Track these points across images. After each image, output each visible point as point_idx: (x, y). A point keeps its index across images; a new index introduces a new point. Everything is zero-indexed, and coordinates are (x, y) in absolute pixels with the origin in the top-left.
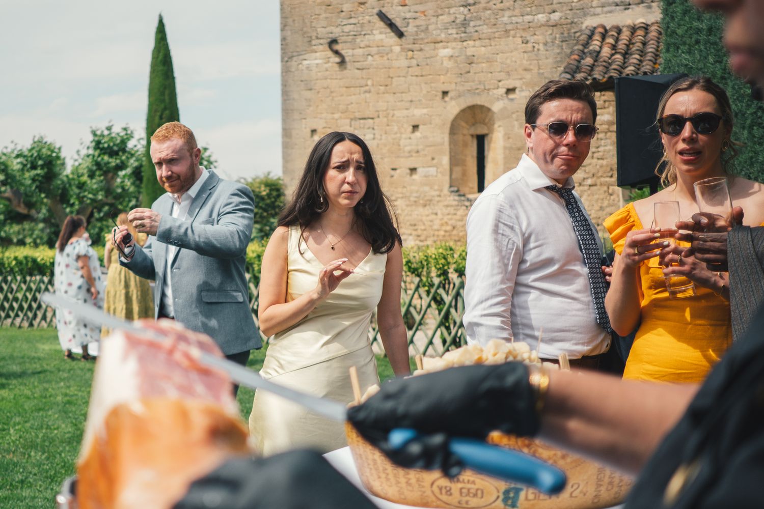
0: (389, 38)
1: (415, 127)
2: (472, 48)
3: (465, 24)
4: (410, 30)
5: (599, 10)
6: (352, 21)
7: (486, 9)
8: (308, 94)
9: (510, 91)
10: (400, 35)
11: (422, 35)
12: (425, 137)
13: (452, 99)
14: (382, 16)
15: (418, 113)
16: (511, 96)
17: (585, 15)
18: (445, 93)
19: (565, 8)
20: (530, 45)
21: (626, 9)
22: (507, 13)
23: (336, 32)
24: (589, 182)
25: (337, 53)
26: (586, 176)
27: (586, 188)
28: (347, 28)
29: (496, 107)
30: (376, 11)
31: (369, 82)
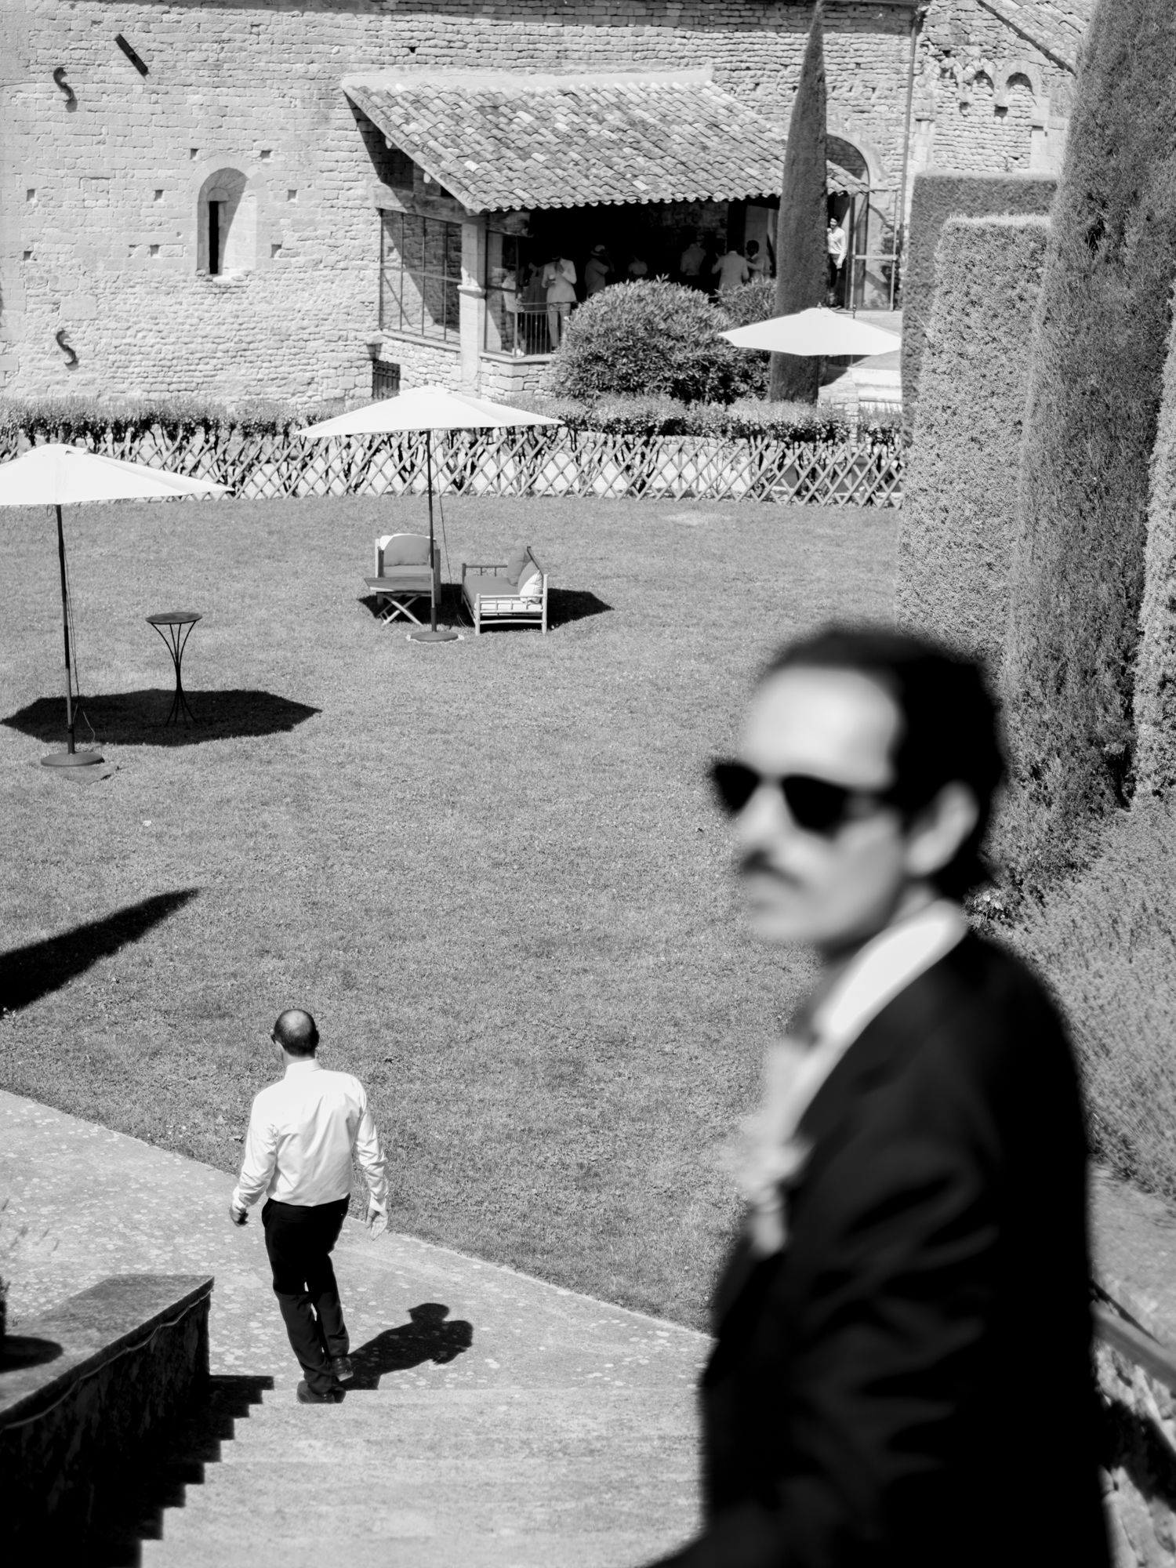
0: (131, 73)
1: (159, 192)
2: (227, 97)
3: (218, 66)
4: (153, 66)
5: (356, 66)
6: (83, 44)
7: (241, 49)
8: (24, 140)
9: (265, 153)
10: (143, 70)
11: (169, 74)
12: (171, 206)
13: (201, 159)
14: (121, 42)
15: (162, 174)
16: (266, 160)
17: (343, 70)
18: (194, 151)
19: (323, 60)
20: (287, 99)
21: (381, 68)
22: (265, 58)
23: (63, 57)
24: (342, 265)
25: (65, 87)
26: (339, 258)
27: (339, 271)
28: (77, 54)
29: (250, 173)
30: (114, 35)
31: (104, 130)
